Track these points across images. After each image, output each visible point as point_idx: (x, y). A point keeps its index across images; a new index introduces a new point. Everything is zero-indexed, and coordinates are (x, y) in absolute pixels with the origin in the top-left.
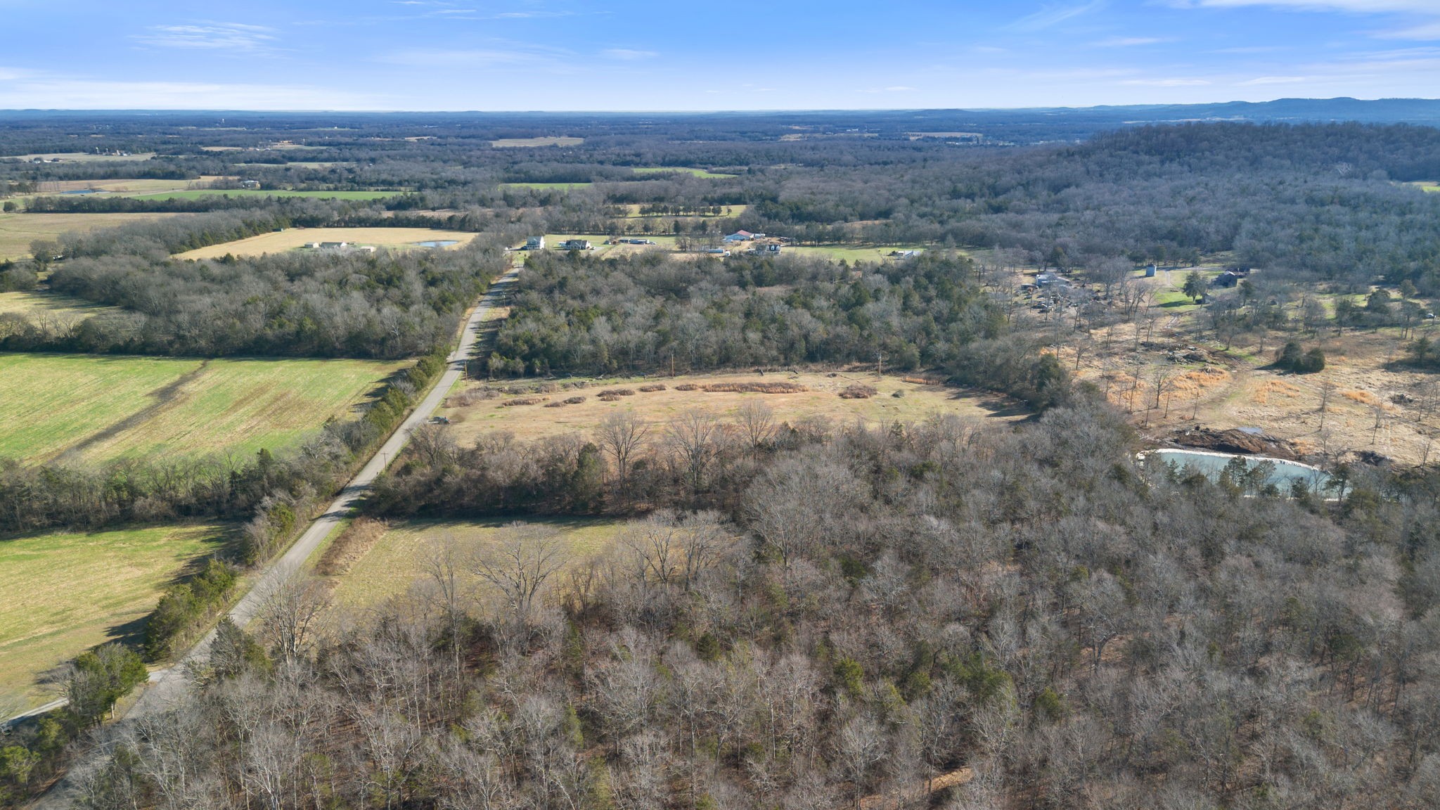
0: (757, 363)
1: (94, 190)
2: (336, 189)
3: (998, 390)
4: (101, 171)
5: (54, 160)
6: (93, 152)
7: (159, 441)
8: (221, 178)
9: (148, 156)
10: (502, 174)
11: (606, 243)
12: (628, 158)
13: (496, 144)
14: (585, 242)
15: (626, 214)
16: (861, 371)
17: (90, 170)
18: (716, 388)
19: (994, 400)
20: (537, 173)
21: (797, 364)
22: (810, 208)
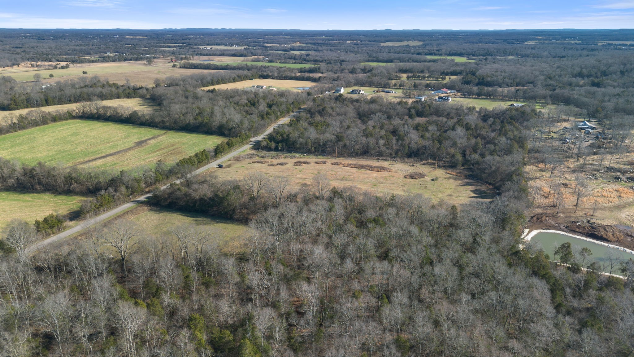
0: (380, 155)
1: (211, 60)
2: (295, 63)
3: (490, 184)
4: (218, 53)
5: (211, 48)
6: (226, 45)
7: (118, 162)
8: (256, 57)
9: (242, 48)
10: (367, 58)
11: (374, 91)
12: (433, 52)
13: (382, 44)
14: (360, 91)
15: (400, 78)
16: (430, 165)
17: (215, 53)
18: (349, 165)
19: (484, 188)
20: (381, 58)
21: (400, 158)
22: (489, 79)
